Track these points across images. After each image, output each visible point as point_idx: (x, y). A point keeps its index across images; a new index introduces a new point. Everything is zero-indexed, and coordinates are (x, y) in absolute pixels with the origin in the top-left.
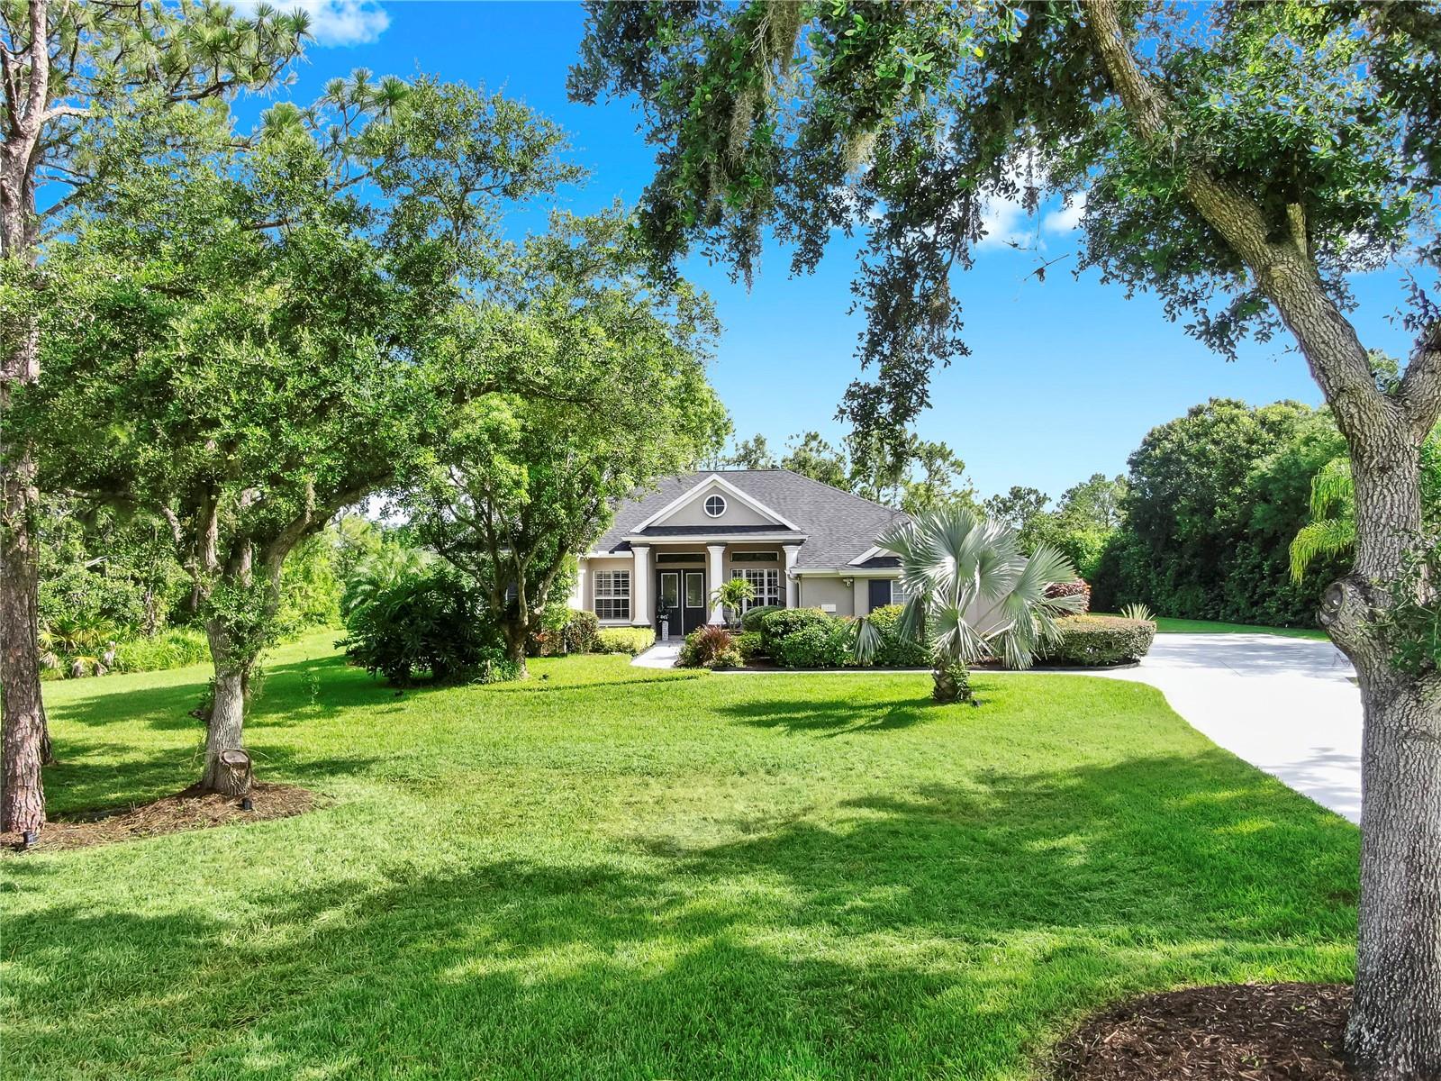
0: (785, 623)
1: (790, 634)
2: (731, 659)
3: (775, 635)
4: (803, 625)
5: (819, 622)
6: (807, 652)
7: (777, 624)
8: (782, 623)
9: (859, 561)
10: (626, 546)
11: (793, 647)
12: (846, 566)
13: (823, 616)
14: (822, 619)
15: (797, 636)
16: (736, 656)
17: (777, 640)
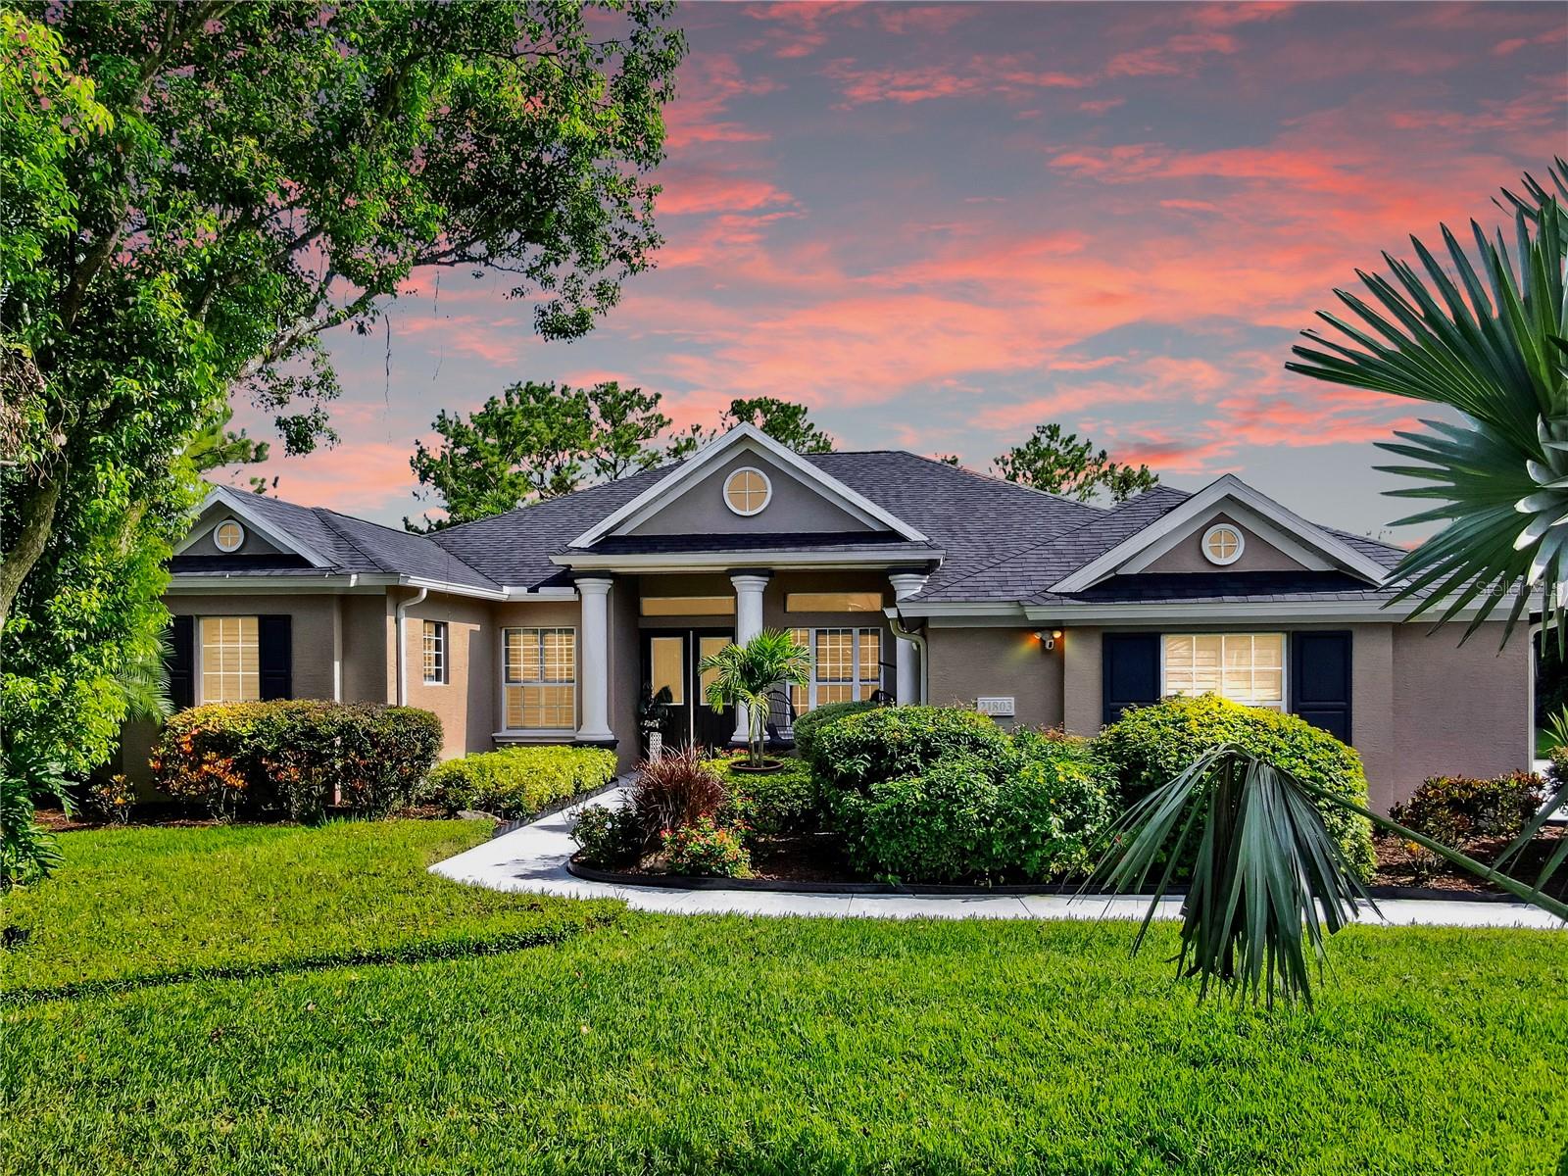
0: (877, 749)
1: (892, 784)
2: (711, 854)
3: (848, 781)
4: (929, 754)
5: (975, 745)
6: (939, 837)
7: (852, 749)
8: (867, 747)
9: (1078, 582)
10: (566, 578)
11: (899, 822)
12: (1043, 596)
13: (986, 729)
14: (985, 737)
15: (909, 788)
16: (730, 844)
17: (852, 799)
